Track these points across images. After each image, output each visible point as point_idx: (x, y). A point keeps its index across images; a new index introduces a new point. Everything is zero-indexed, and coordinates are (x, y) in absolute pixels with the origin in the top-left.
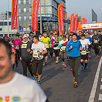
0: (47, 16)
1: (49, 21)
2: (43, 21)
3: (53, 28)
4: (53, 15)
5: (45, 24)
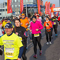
0: (30, 4)
1: (32, 7)
2: (28, 8)
3: (34, 12)
4: (34, 3)
5: (29, 9)
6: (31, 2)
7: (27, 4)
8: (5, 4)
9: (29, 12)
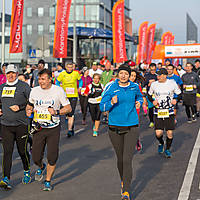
0: (88, 26)
1: (94, 38)
2: (80, 37)
3: (100, 52)
4: (102, 24)
5: (84, 43)
6: (93, 19)
7: (78, 25)
8: (6, 21)
9: (83, 53)
